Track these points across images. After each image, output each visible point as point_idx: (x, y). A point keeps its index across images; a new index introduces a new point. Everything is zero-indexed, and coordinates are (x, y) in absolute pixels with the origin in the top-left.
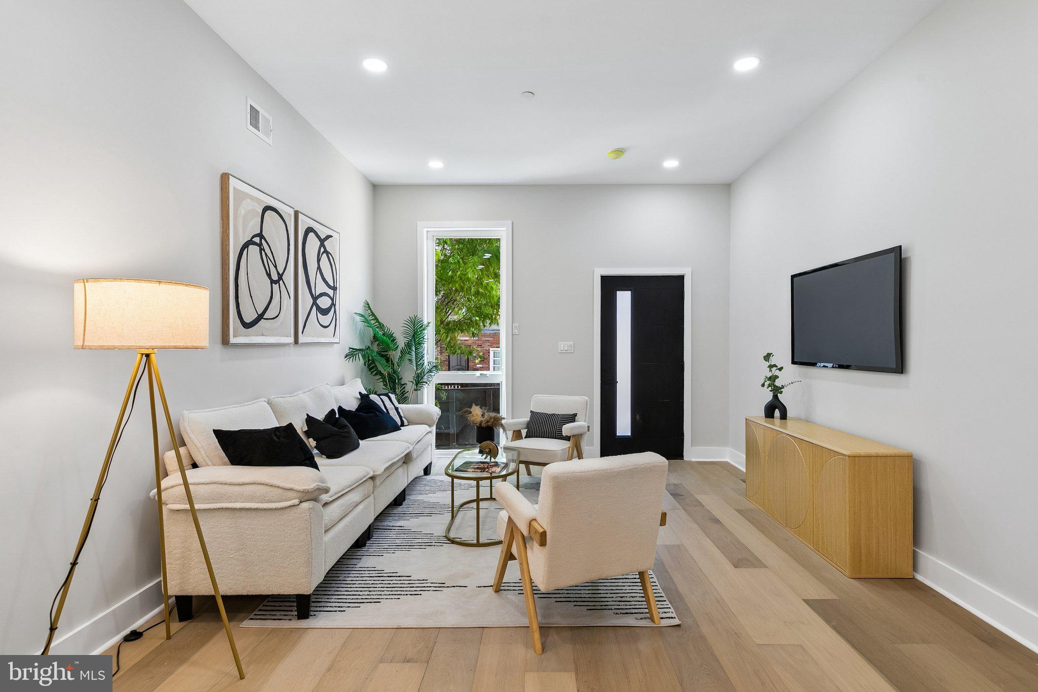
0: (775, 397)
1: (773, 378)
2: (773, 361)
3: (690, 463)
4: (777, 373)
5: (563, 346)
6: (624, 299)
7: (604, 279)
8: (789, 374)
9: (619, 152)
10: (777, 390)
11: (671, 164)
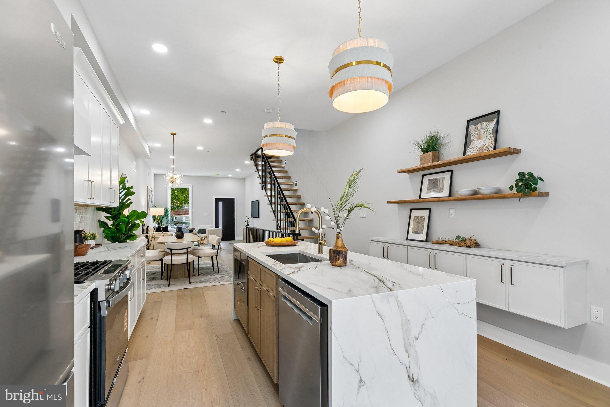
0: (248, 224)
1: (248, 220)
2: (247, 217)
3: (236, 241)
4: (248, 219)
5: (205, 215)
6: (220, 204)
7: (216, 199)
8: (251, 219)
9: (219, 174)
10: (248, 222)
11: (230, 176)
